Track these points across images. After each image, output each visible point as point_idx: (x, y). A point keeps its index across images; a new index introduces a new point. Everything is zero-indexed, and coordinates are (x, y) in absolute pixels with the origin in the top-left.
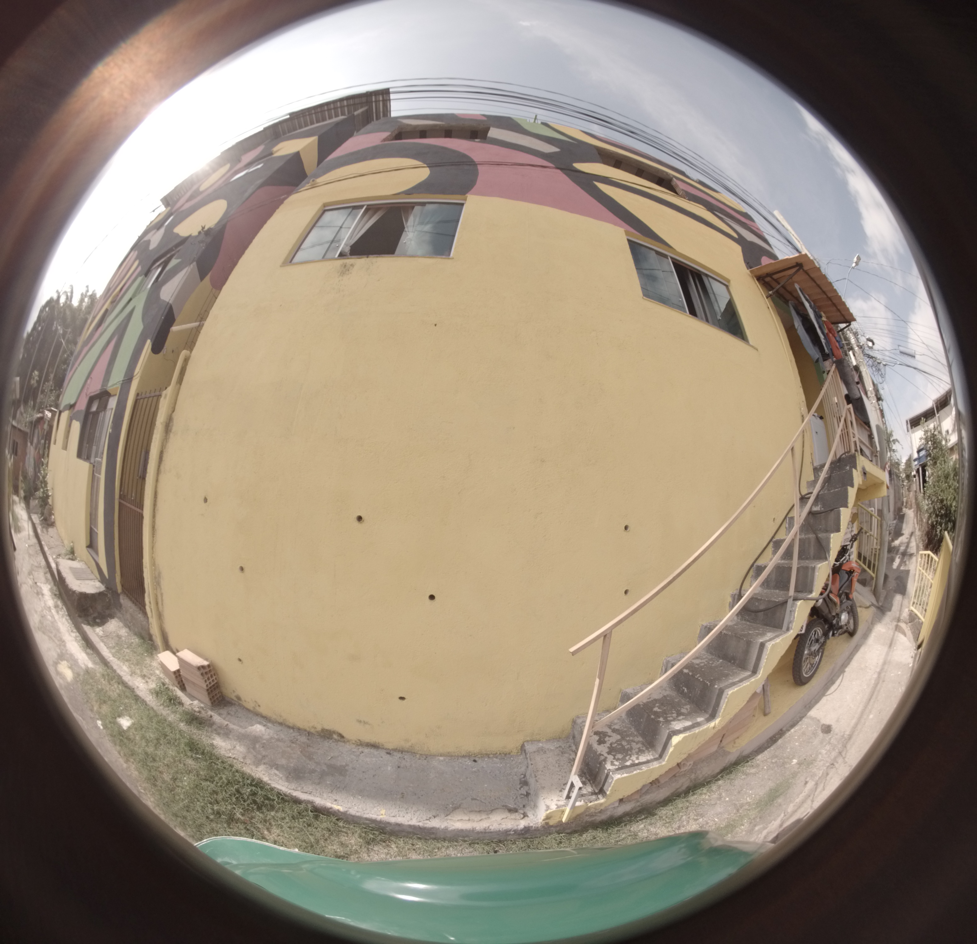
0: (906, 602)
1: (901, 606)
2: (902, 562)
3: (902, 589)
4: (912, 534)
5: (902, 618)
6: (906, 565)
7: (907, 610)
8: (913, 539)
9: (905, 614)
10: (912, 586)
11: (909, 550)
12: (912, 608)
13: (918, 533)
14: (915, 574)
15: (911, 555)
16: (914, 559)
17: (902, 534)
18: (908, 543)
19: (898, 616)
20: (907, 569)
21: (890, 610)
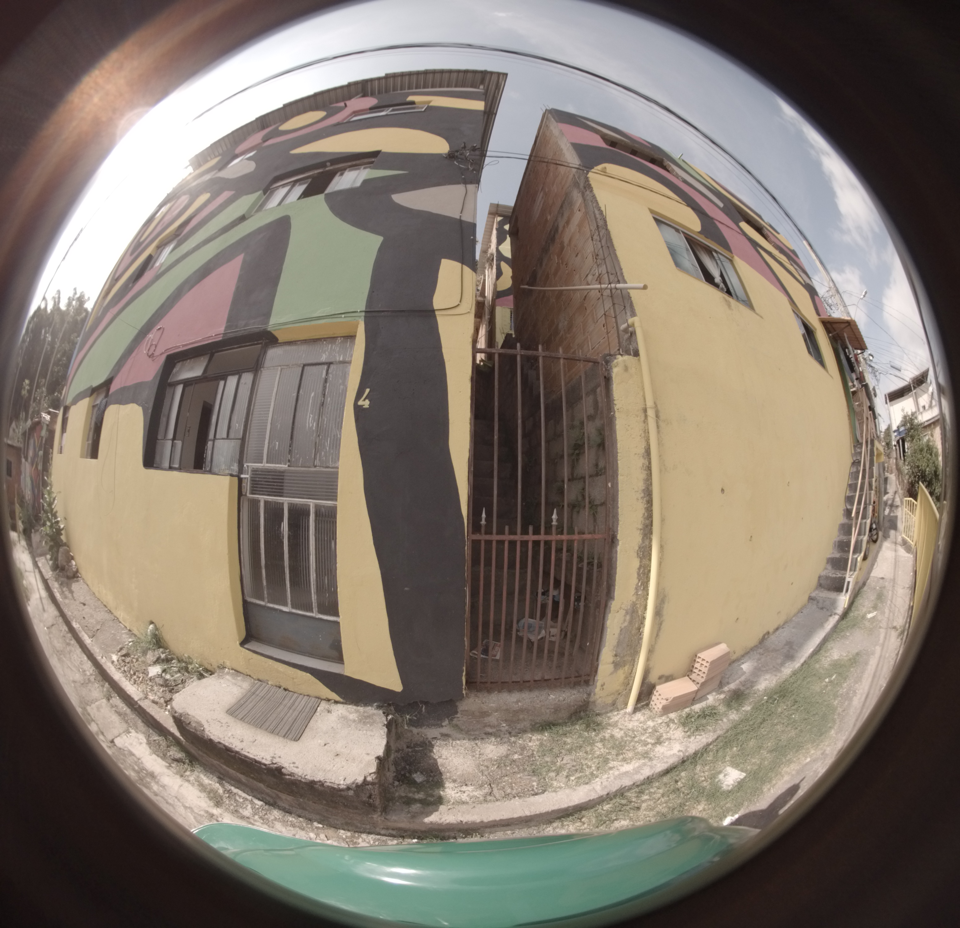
0: (898, 534)
1: (896, 536)
2: (891, 511)
3: (894, 527)
4: (896, 493)
5: (898, 542)
6: (894, 512)
7: (900, 537)
8: (897, 496)
9: (899, 540)
10: (901, 525)
11: (894, 503)
12: (904, 536)
13: (900, 492)
14: (902, 518)
15: (897, 507)
16: (900, 509)
17: (888, 493)
18: (893, 500)
19: (894, 540)
20: (895, 515)
21: (889, 537)
